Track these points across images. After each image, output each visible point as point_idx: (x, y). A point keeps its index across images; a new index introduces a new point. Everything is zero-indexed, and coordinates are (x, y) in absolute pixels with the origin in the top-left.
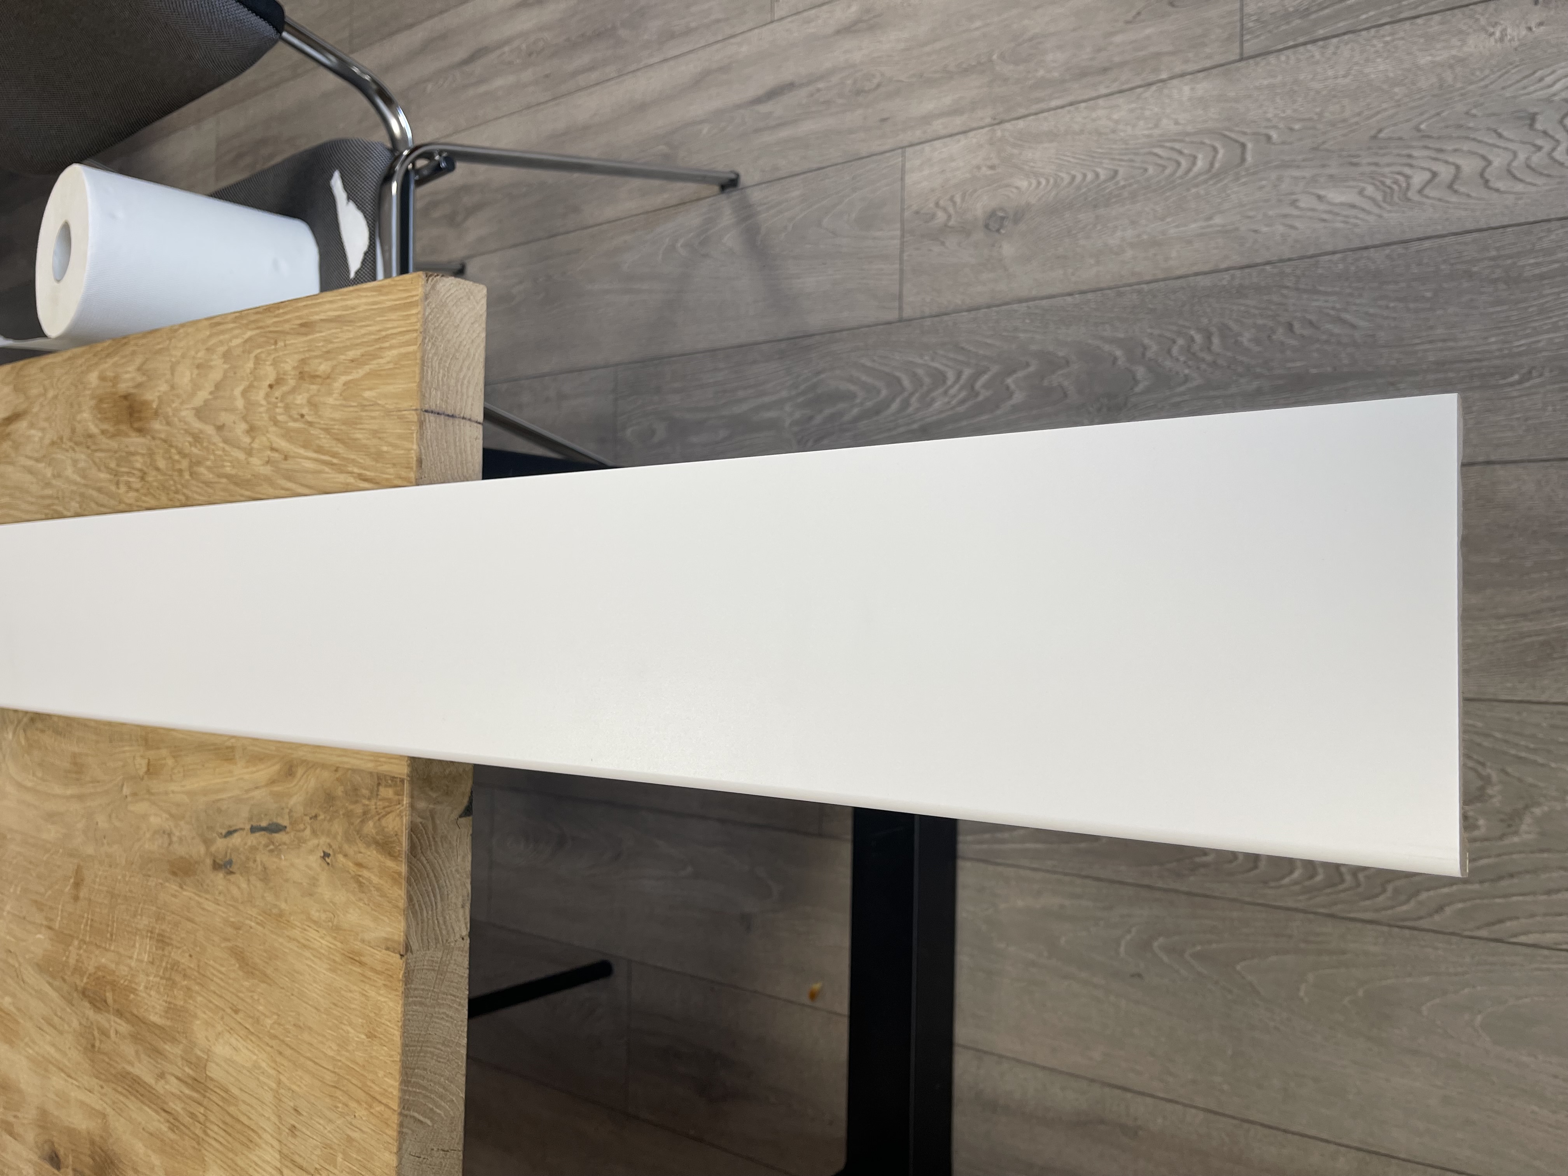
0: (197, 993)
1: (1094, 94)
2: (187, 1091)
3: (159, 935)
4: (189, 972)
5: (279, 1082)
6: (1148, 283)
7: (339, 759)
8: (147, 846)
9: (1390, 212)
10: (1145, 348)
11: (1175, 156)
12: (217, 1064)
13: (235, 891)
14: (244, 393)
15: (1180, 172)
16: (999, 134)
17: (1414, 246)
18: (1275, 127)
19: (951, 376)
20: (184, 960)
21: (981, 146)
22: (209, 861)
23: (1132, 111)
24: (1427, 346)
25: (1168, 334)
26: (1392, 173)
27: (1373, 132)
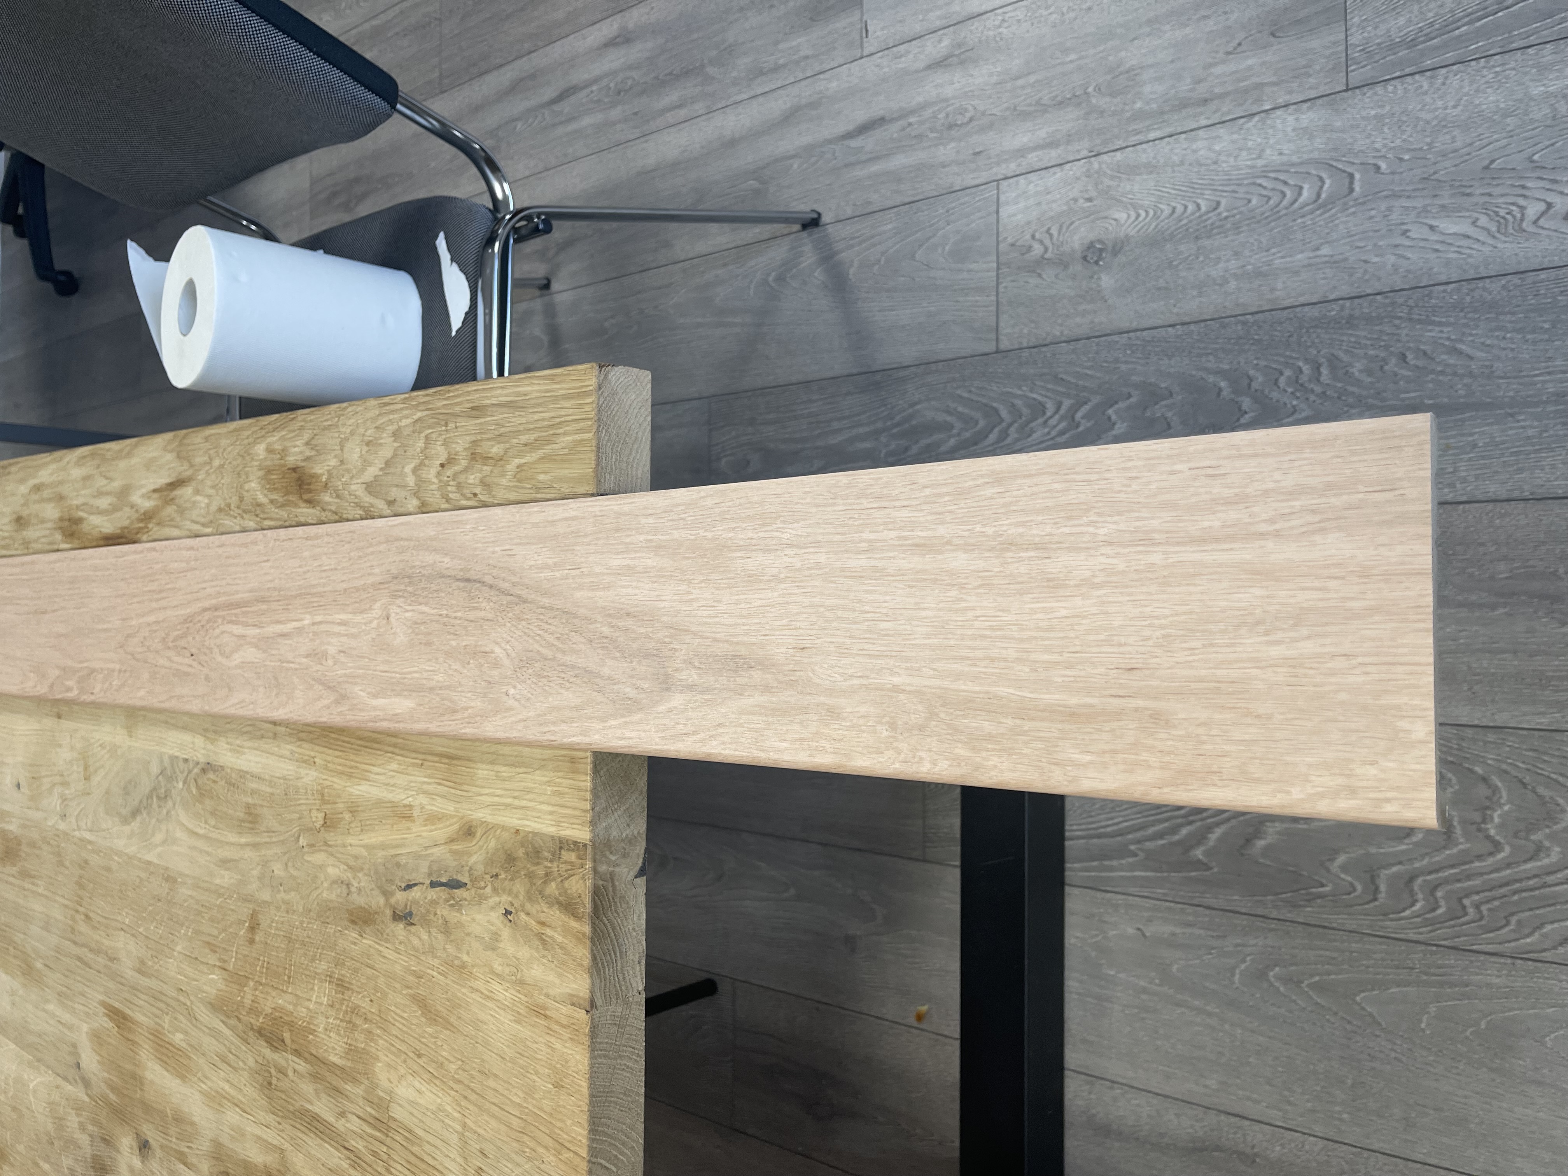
0: (379, 1036)
1: (1194, 126)
2: (370, 1130)
3: (338, 979)
4: (369, 1016)
5: (464, 1126)
6: (1252, 314)
7: (520, 822)
8: (325, 895)
9: (1505, 242)
10: (1251, 379)
11: (1281, 187)
12: (401, 1106)
13: (416, 942)
14: (415, 471)
15: (1285, 203)
16: (1096, 166)
17: (1531, 277)
18: (1384, 157)
19: (1050, 407)
20: (365, 1004)
21: (1078, 179)
22: (388, 912)
23: (1233, 142)
24: (1548, 378)
25: (1274, 366)
26: (1507, 203)
27: (1486, 162)
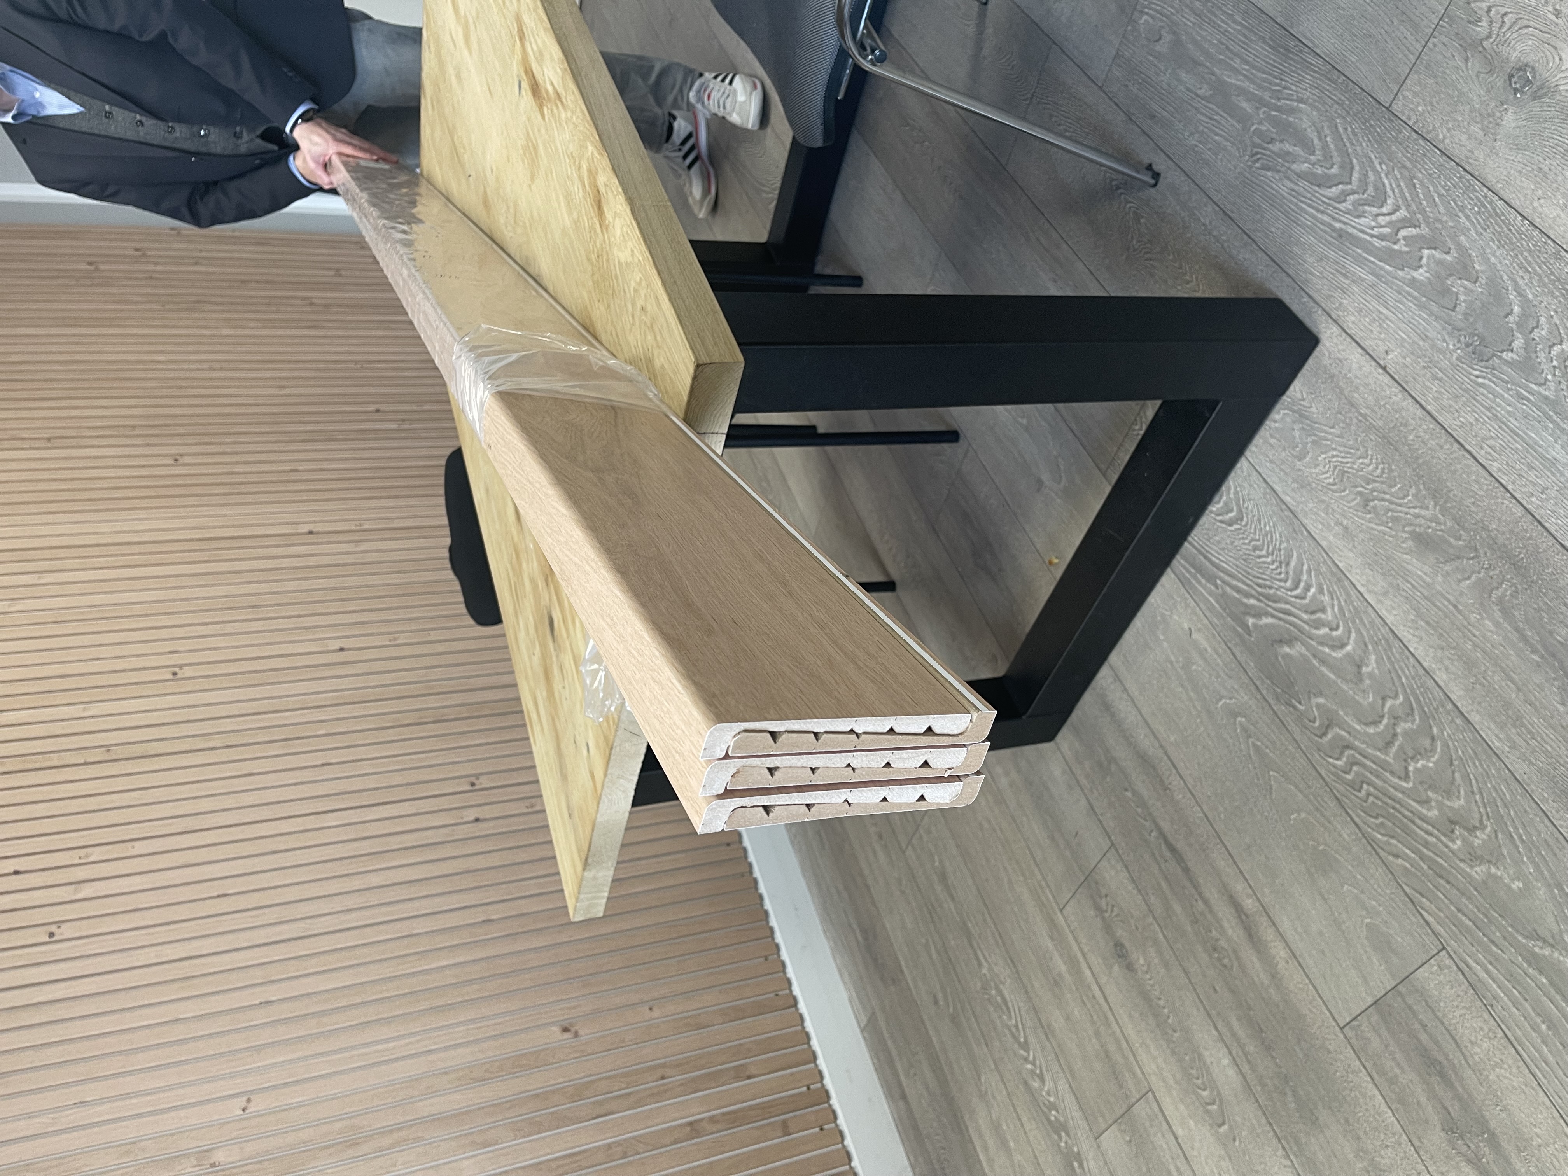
10: (1538, 325)
19: (1389, 204)
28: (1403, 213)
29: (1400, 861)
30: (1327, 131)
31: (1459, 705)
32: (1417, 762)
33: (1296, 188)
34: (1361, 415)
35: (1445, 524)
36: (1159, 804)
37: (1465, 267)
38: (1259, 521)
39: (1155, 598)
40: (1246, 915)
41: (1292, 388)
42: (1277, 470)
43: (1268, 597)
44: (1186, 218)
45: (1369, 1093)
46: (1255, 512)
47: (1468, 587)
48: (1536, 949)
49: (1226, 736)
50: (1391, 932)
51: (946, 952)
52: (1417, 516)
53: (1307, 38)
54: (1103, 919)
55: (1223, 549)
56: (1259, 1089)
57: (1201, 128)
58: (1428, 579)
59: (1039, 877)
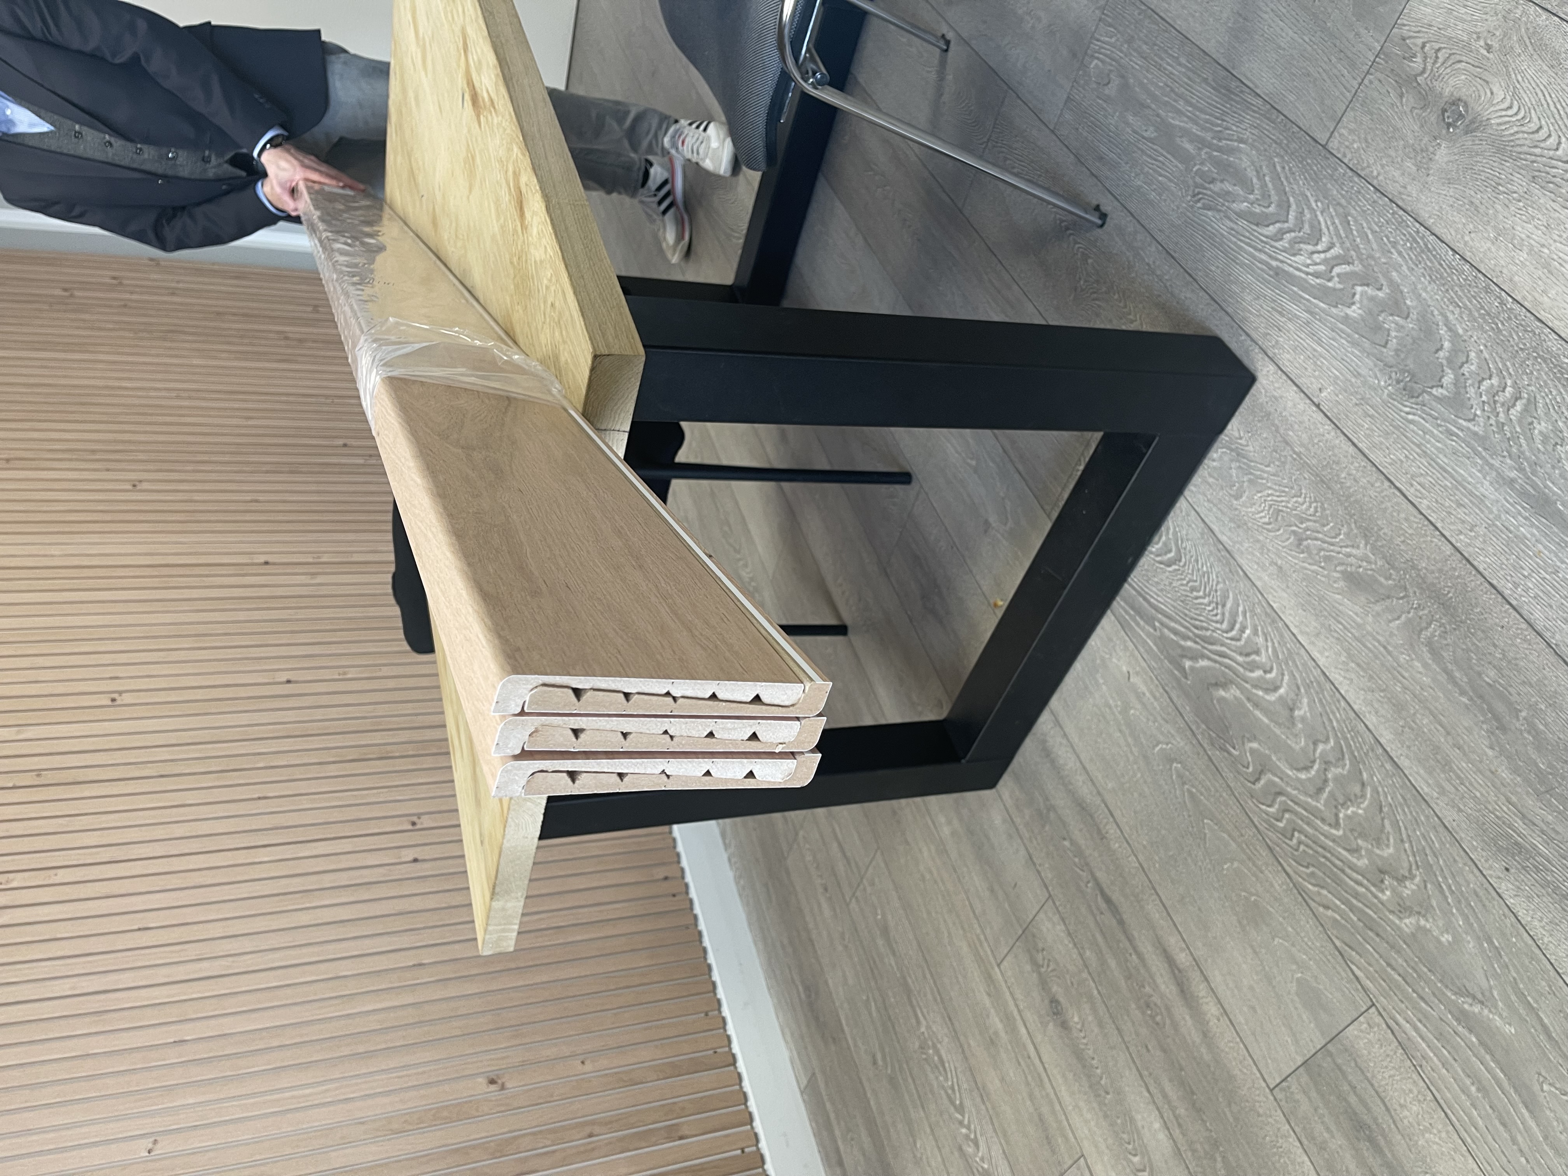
6: (1515, 300)
10: (1467, 360)
19: (1324, 242)
21: (1496, 13)
25: (1491, 365)
28: (1336, 251)
29: (1330, 913)
30: (1265, 170)
31: (1388, 749)
32: (1348, 808)
33: (1235, 226)
34: (1295, 452)
35: (1376, 564)
36: (1096, 854)
37: (1396, 303)
38: (1197, 561)
39: (1095, 641)
40: (1180, 971)
41: (1229, 427)
42: (1215, 509)
43: (1205, 639)
44: (1131, 258)
45: (1299, 1160)
46: (1193, 552)
47: (1398, 628)
48: (1466, 1006)
49: (1162, 782)
50: (1321, 987)
51: (886, 1009)
52: (1349, 555)
53: (1247, 78)
54: (1040, 973)
55: (1161, 590)
56: (1189, 1154)
57: (1146, 169)
58: (1359, 620)
59: (978, 931)
